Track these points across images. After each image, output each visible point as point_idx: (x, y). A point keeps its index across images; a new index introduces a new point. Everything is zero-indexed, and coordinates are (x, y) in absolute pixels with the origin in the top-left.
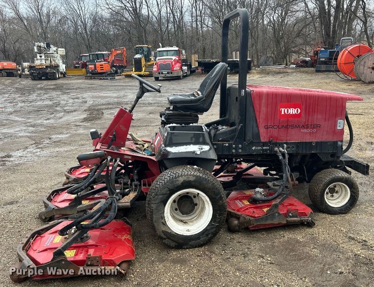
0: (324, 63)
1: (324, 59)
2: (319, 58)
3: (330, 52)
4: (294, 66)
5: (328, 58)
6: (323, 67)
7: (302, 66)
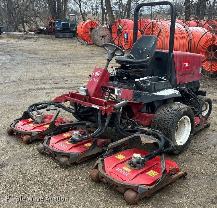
0: (60, 31)
1: (59, 29)
2: (56, 28)
3: (63, 24)
4: (33, 33)
5: (62, 28)
6: (60, 35)
7: (39, 33)
